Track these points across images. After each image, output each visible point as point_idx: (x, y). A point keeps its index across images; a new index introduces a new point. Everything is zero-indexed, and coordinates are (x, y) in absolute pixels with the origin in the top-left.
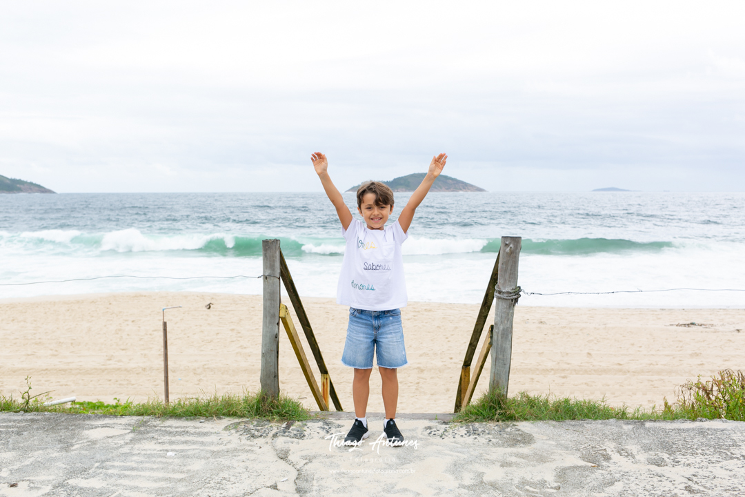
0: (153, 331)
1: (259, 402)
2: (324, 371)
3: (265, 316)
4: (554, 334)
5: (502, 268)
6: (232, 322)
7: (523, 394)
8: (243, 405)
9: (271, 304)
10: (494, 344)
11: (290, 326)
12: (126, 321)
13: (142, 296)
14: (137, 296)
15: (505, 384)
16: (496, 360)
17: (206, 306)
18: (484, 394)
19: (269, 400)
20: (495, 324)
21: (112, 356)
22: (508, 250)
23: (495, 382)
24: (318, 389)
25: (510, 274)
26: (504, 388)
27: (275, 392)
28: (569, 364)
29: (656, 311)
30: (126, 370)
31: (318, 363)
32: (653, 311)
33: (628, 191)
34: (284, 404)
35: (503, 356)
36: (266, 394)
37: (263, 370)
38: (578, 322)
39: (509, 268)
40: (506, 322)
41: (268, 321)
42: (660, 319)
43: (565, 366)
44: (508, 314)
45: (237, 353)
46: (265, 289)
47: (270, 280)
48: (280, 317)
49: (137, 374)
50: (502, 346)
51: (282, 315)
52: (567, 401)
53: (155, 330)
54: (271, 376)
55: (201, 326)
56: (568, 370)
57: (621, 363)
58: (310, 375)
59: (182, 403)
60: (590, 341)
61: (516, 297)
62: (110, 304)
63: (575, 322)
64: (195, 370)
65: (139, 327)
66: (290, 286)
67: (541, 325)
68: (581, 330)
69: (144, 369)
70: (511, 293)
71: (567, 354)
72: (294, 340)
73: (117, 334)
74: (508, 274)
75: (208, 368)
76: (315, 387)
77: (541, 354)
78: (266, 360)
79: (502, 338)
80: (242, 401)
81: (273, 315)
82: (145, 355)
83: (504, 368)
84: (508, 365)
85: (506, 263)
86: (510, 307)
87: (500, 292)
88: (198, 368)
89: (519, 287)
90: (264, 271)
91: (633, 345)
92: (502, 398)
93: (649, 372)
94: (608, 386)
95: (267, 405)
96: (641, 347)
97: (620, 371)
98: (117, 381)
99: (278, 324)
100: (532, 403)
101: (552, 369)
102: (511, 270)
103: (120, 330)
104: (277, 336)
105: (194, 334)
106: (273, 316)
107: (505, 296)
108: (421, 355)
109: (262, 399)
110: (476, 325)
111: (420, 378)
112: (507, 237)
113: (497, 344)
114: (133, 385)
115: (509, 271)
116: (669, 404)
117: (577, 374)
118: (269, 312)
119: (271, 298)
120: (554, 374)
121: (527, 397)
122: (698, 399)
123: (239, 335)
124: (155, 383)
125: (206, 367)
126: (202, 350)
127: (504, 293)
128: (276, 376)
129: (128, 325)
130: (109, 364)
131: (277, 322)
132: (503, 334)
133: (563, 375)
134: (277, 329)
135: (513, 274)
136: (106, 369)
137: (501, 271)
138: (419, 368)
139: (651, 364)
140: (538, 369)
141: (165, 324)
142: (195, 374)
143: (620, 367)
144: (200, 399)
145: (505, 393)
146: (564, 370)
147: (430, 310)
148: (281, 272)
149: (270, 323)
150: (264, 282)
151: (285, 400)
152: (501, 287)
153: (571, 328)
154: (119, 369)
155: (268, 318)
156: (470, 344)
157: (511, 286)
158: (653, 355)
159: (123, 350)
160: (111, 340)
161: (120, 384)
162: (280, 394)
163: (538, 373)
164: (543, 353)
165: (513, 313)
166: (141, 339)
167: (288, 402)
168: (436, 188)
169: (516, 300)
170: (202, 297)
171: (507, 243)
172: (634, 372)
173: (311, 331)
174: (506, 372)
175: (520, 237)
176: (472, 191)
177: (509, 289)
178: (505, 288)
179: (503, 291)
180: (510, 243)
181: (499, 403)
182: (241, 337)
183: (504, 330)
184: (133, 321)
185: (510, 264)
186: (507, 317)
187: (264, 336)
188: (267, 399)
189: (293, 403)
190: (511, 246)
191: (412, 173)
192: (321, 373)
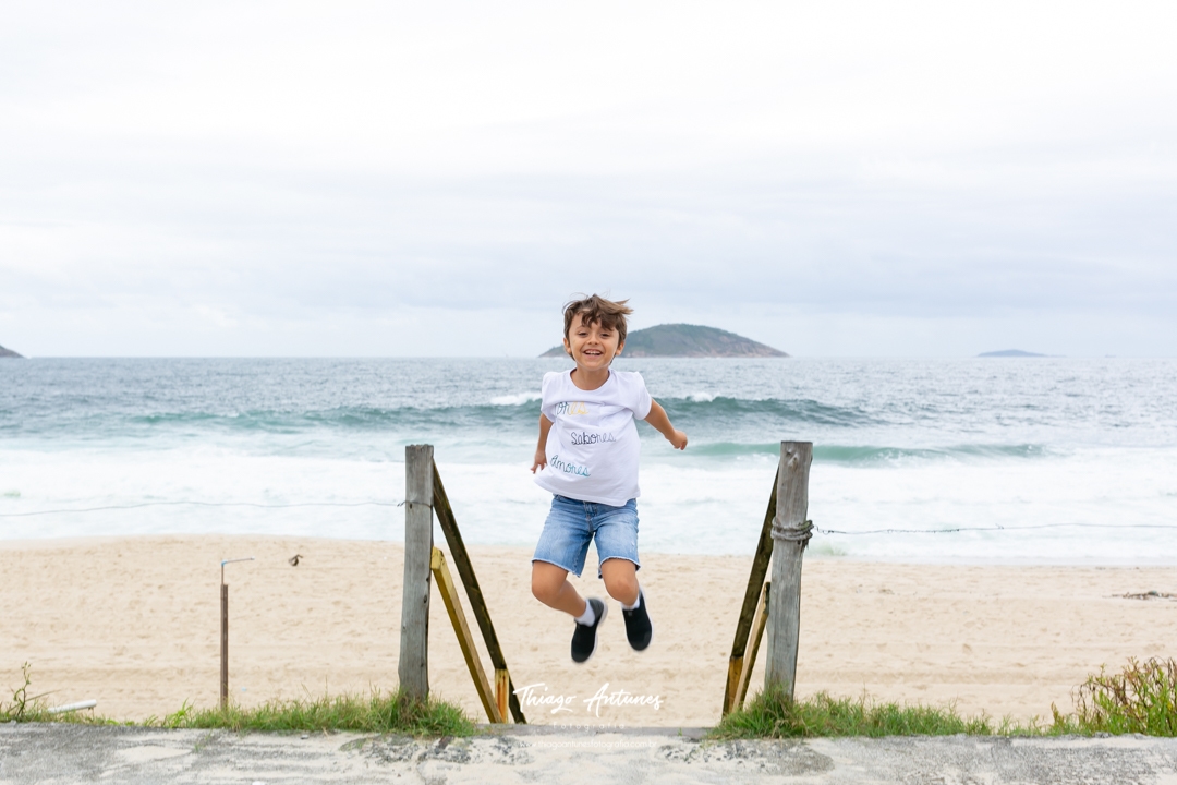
0: (196, 604)
1: (395, 706)
2: (500, 664)
3: (408, 567)
4: (905, 612)
5: (782, 490)
6: (337, 589)
7: (821, 697)
8: (369, 711)
9: (418, 547)
10: (772, 612)
11: (447, 584)
12: (149, 585)
13: (177, 542)
14: (168, 542)
15: (790, 677)
16: (774, 639)
17: (290, 561)
18: (757, 695)
19: (413, 703)
20: (773, 580)
21: (124, 648)
22: (791, 462)
23: (774, 674)
24: (490, 692)
25: (795, 500)
26: (788, 684)
27: (421, 691)
28: (930, 664)
29: (1088, 571)
30: (149, 672)
31: (489, 650)
32: (1083, 571)
33: (1041, 355)
34: (437, 711)
35: (786, 631)
36: (407, 694)
37: (403, 655)
38: (950, 591)
39: (793, 491)
40: (789, 577)
41: (412, 575)
42: (1094, 585)
43: (926, 668)
44: (793, 564)
45: (345, 644)
46: (408, 524)
47: (417, 510)
48: (431, 569)
49: (169, 679)
50: (783, 616)
51: (435, 565)
52: (893, 708)
53: (200, 603)
54: (415, 665)
55: (281, 595)
56: (928, 675)
57: (1023, 662)
58: (477, 667)
59: (271, 709)
60: (968, 625)
61: (805, 537)
62: (120, 556)
63: (943, 590)
64: (270, 673)
65: (172, 597)
66: (447, 520)
67: (883, 596)
68: (954, 604)
69: (181, 672)
70: (796, 531)
71: (928, 647)
72: (452, 607)
73: (133, 608)
74: (791, 500)
75: (293, 670)
76: (484, 688)
77: (881, 647)
78: (408, 638)
79: (784, 602)
80: (367, 705)
81: (419, 565)
82: (182, 646)
83: (788, 651)
84: (794, 648)
85: (788, 483)
86: (795, 553)
87: (779, 530)
88: (277, 670)
89: (810, 522)
90: (408, 495)
91: (1044, 630)
92: (785, 700)
93: (1071, 678)
94: (1000, 702)
95: (408, 711)
96: (1058, 634)
97: (1021, 676)
98: (133, 692)
99: (429, 580)
100: (836, 711)
101: (901, 674)
102: (796, 494)
103: (137, 602)
104: (426, 600)
105: (268, 610)
106: (421, 567)
107: (787, 536)
108: (670, 649)
109: (402, 702)
110: (749, 585)
111: (666, 688)
112: (790, 442)
113: (777, 613)
114: (161, 699)
115: (792, 496)
116: (1061, 714)
117: (945, 682)
118: (415, 561)
119: (418, 538)
120: (905, 682)
121: (830, 702)
122: (1105, 704)
123: (349, 612)
124: (201, 696)
125: (290, 668)
126: (283, 639)
127: (785, 530)
128: (424, 665)
129: (151, 593)
130: (120, 663)
131: (427, 576)
132: (785, 597)
133: (919, 683)
134: (426, 589)
135: (800, 501)
136: (114, 671)
137: (781, 496)
138: (665, 671)
139: (1076, 664)
140: (875, 674)
141: (225, 589)
142: (270, 680)
143: (1020, 670)
144: (301, 701)
145: (789, 693)
146: (921, 675)
147: (687, 569)
148: (435, 499)
149: (416, 578)
150: (408, 512)
151: (438, 705)
152: (781, 520)
153: (935, 601)
154: (136, 671)
155: (413, 570)
156: (742, 618)
157: (796, 519)
158: (1079, 649)
159: (143, 637)
160: (122, 620)
161: (139, 698)
162: (430, 694)
163: (876, 679)
164: (885, 645)
165: (800, 563)
166: (174, 619)
167: (440, 708)
168: (700, 351)
169: (805, 542)
170: (283, 543)
171: (790, 451)
172: (1044, 679)
173: (480, 595)
174: (790, 658)
175: (810, 443)
176: (763, 355)
177: (793, 525)
178: (787, 522)
179: (785, 527)
180: (794, 452)
181: (780, 709)
182: (352, 616)
183: (786, 589)
184: (160, 587)
185: (795, 484)
186: (794, 570)
187: (406, 600)
188: (409, 701)
189: (449, 709)
190: (796, 455)
191: (656, 323)
192: (496, 667)
